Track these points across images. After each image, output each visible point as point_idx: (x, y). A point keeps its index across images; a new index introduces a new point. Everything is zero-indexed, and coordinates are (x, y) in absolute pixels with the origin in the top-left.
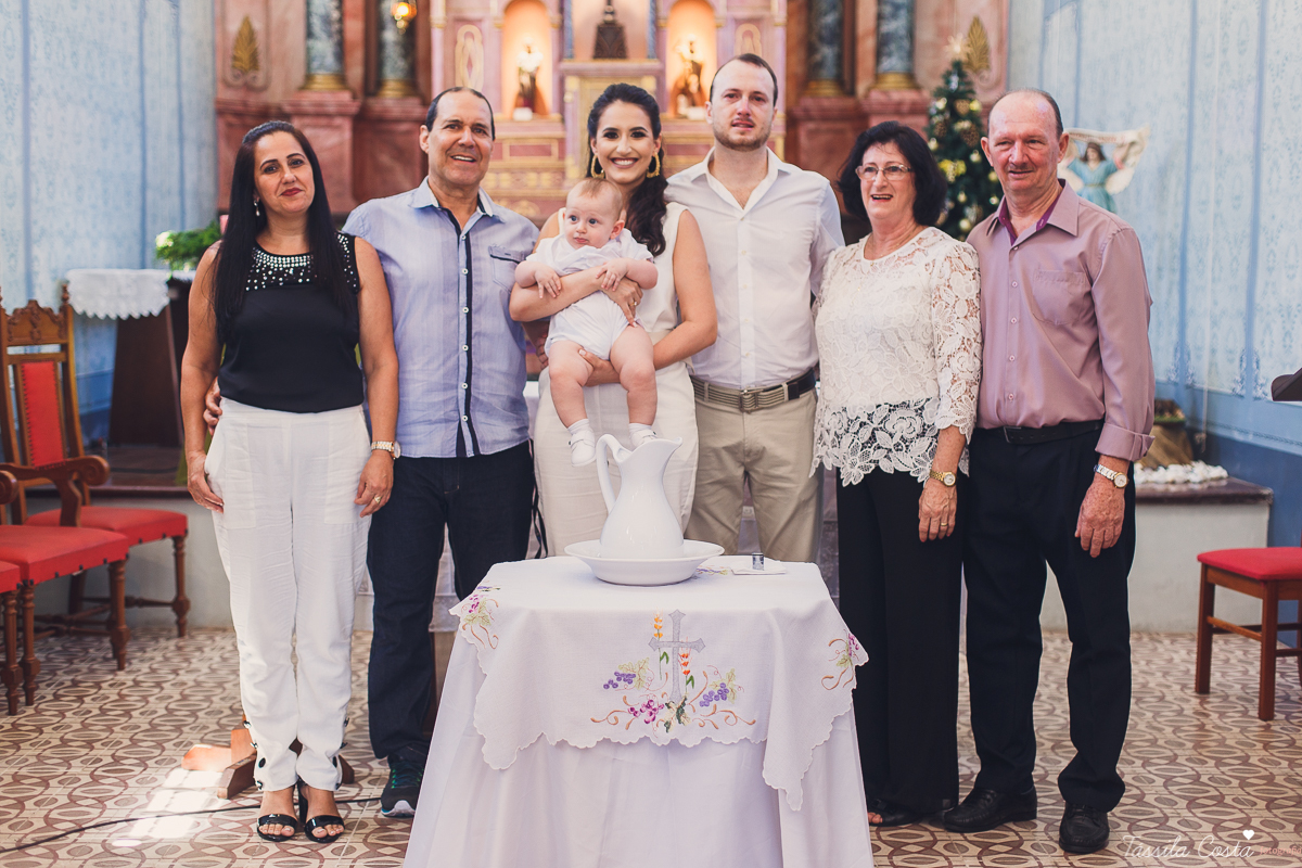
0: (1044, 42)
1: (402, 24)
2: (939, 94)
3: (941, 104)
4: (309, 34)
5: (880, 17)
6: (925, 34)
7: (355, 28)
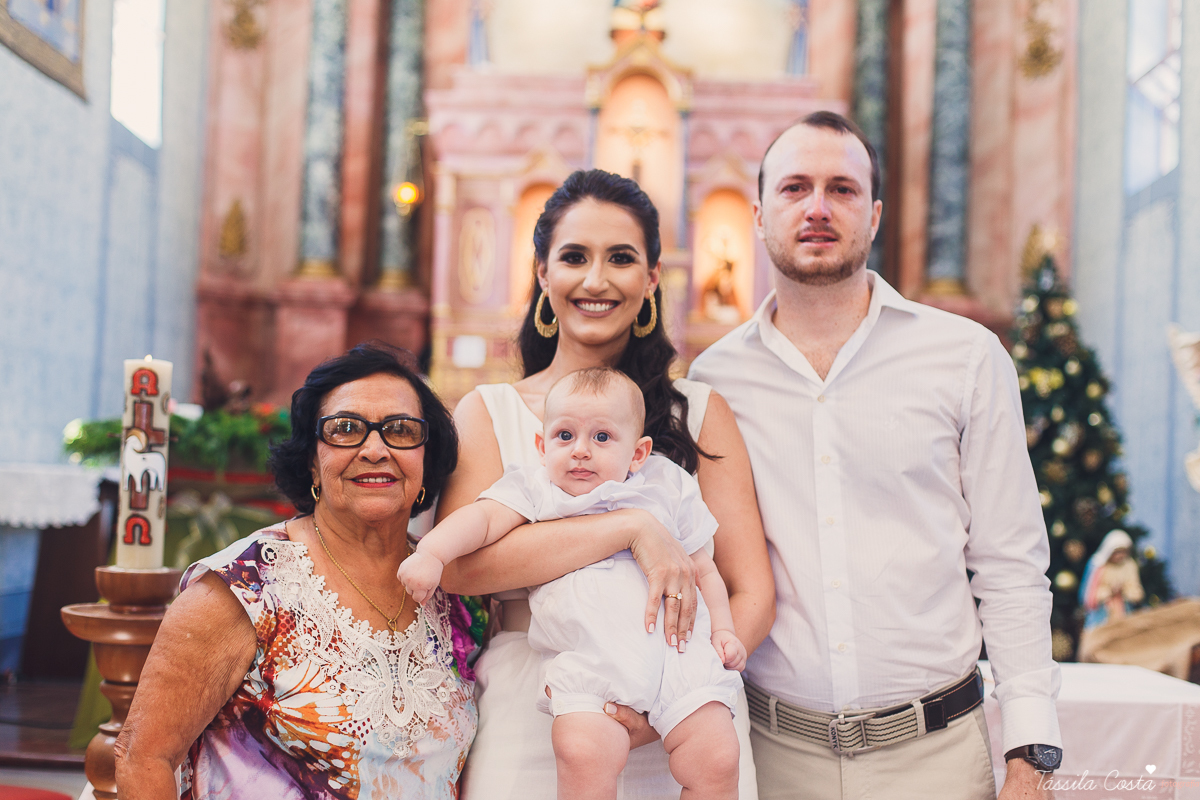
0: (1124, 244)
1: (406, 211)
2: (1027, 293)
3: (1030, 304)
4: (304, 217)
5: (930, 220)
6: (980, 238)
7: (354, 215)
